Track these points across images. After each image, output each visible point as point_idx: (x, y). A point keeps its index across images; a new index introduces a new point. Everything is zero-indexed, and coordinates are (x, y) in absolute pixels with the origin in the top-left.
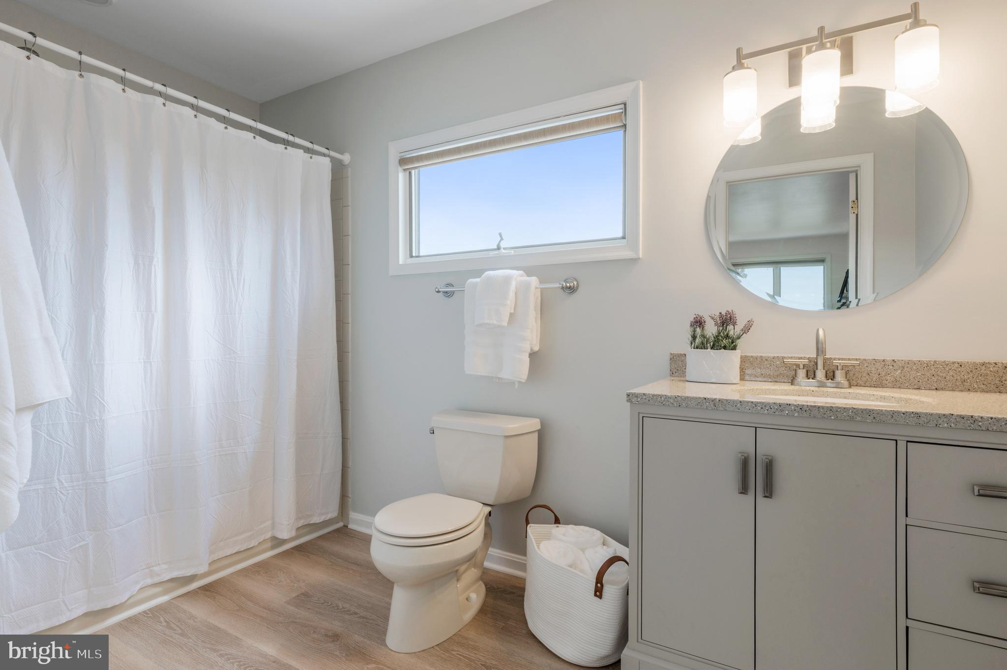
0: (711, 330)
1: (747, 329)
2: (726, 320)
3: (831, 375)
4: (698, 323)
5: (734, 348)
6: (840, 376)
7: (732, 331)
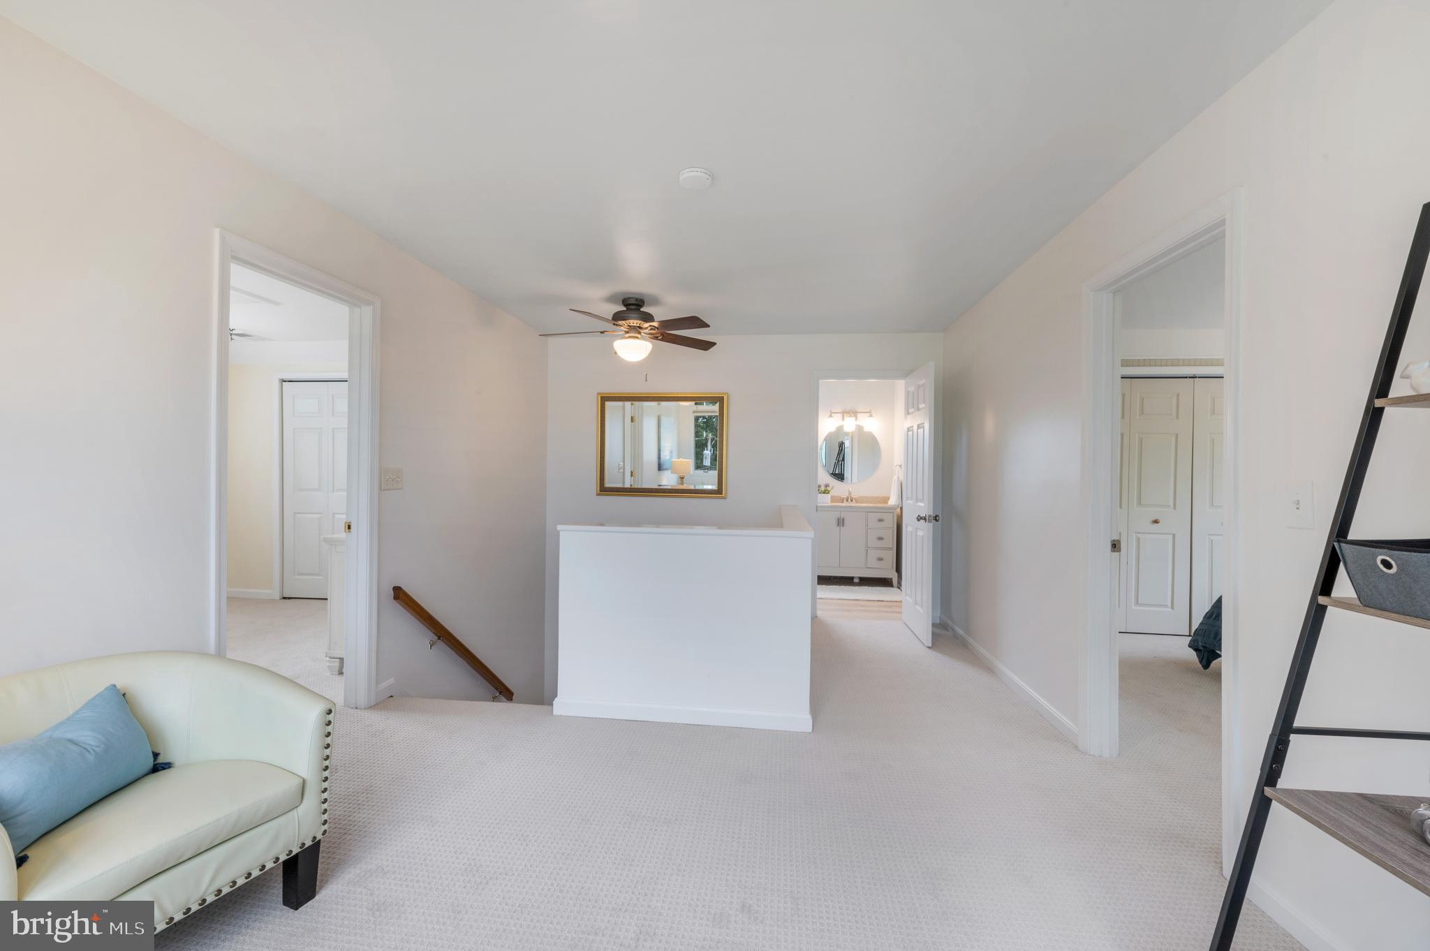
0: (823, 488)
1: (832, 488)
2: (827, 486)
3: (852, 501)
4: (819, 486)
5: (829, 493)
6: (854, 501)
7: (829, 489)
